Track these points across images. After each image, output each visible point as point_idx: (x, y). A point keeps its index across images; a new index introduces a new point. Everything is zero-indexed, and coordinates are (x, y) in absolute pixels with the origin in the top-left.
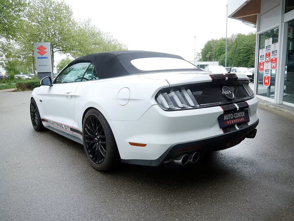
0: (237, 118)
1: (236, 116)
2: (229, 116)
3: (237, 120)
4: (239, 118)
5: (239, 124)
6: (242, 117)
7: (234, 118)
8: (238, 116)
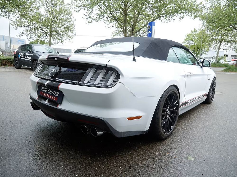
0: (49, 94)
1: (49, 92)
2: (45, 89)
3: (48, 95)
4: (50, 95)
5: (50, 101)
6: (54, 96)
7: (47, 93)
8: (50, 92)
